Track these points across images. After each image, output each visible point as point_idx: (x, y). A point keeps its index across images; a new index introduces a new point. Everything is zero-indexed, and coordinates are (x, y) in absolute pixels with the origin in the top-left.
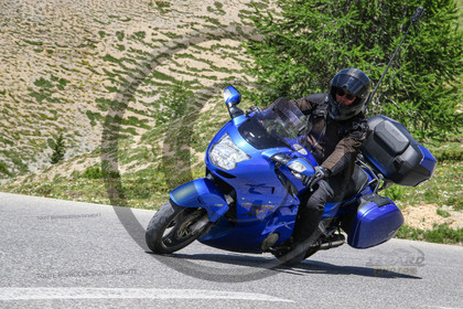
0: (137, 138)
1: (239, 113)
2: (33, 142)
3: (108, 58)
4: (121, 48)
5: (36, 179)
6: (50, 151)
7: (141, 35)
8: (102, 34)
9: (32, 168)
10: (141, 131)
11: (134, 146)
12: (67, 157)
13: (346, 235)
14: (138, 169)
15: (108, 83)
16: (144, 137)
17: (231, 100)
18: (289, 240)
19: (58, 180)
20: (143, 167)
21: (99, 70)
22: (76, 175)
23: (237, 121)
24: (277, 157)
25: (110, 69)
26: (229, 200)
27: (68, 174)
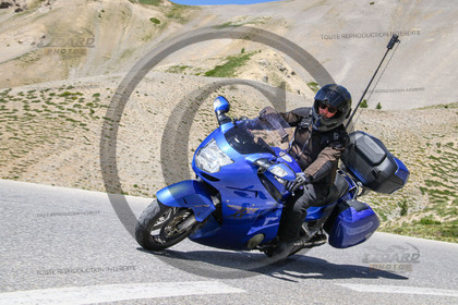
0: (450, 202)
1: (227, 120)
2: (389, 204)
3: (432, 157)
4: (439, 152)
5: (392, 224)
6: (400, 209)
7: (451, 144)
8: (428, 144)
9: (389, 218)
10: (452, 198)
11: (448, 207)
12: (409, 212)
13: (327, 236)
14: (451, 220)
15: (432, 171)
16: (454, 202)
17: (220, 109)
18: (275, 239)
19: (405, 224)
20: (454, 219)
21: (426, 164)
22: (415, 223)
23: (224, 128)
24: (259, 162)
25: (433, 164)
26: (216, 202)
27: (409, 222)
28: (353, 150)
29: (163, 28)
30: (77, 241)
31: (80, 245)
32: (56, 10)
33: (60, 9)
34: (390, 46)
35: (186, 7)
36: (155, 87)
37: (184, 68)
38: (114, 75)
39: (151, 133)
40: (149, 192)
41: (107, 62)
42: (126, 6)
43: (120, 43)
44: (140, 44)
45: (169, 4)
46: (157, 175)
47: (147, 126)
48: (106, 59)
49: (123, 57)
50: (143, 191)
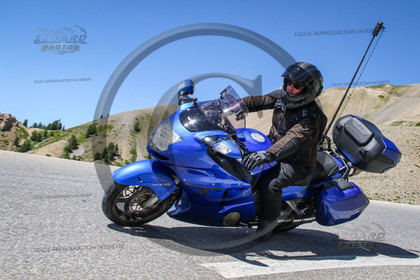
17: (183, 89)
24: (207, 139)
26: (177, 181)
28: (343, 132)
34: (376, 33)
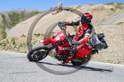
29: (114, 11)
30: (94, 77)
31: (95, 78)
32: (82, 9)
33: (83, 9)
35: (122, 4)
36: (113, 29)
37: (122, 23)
38: (100, 27)
39: (112, 44)
40: (113, 62)
41: (97, 23)
42: (103, 6)
43: (101, 17)
44: (107, 17)
45: (116, 3)
46: (115, 57)
47: (111, 42)
48: (97, 22)
49: (102, 21)
50: (111, 62)
